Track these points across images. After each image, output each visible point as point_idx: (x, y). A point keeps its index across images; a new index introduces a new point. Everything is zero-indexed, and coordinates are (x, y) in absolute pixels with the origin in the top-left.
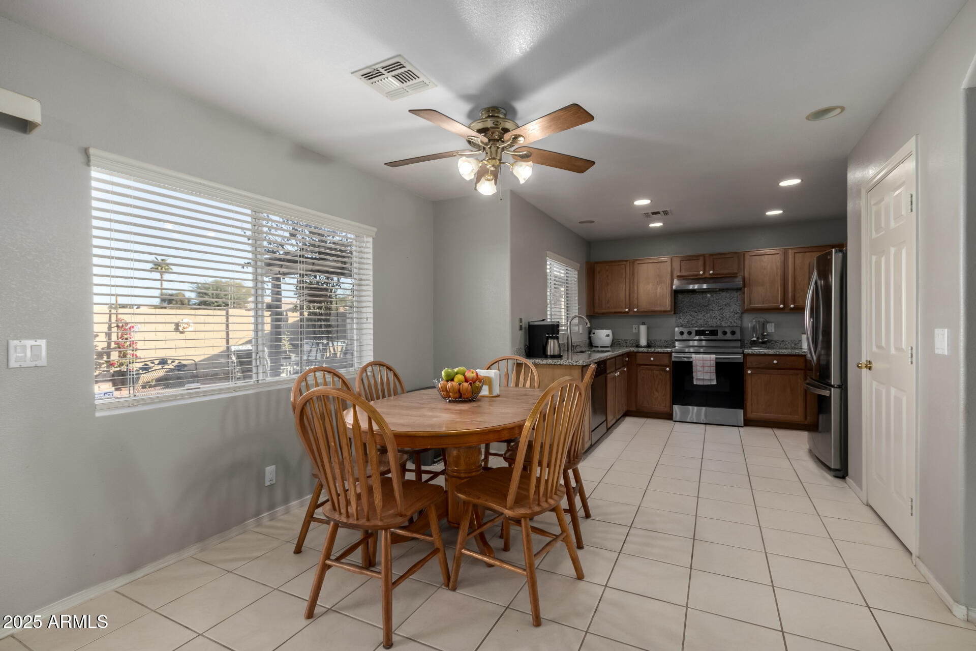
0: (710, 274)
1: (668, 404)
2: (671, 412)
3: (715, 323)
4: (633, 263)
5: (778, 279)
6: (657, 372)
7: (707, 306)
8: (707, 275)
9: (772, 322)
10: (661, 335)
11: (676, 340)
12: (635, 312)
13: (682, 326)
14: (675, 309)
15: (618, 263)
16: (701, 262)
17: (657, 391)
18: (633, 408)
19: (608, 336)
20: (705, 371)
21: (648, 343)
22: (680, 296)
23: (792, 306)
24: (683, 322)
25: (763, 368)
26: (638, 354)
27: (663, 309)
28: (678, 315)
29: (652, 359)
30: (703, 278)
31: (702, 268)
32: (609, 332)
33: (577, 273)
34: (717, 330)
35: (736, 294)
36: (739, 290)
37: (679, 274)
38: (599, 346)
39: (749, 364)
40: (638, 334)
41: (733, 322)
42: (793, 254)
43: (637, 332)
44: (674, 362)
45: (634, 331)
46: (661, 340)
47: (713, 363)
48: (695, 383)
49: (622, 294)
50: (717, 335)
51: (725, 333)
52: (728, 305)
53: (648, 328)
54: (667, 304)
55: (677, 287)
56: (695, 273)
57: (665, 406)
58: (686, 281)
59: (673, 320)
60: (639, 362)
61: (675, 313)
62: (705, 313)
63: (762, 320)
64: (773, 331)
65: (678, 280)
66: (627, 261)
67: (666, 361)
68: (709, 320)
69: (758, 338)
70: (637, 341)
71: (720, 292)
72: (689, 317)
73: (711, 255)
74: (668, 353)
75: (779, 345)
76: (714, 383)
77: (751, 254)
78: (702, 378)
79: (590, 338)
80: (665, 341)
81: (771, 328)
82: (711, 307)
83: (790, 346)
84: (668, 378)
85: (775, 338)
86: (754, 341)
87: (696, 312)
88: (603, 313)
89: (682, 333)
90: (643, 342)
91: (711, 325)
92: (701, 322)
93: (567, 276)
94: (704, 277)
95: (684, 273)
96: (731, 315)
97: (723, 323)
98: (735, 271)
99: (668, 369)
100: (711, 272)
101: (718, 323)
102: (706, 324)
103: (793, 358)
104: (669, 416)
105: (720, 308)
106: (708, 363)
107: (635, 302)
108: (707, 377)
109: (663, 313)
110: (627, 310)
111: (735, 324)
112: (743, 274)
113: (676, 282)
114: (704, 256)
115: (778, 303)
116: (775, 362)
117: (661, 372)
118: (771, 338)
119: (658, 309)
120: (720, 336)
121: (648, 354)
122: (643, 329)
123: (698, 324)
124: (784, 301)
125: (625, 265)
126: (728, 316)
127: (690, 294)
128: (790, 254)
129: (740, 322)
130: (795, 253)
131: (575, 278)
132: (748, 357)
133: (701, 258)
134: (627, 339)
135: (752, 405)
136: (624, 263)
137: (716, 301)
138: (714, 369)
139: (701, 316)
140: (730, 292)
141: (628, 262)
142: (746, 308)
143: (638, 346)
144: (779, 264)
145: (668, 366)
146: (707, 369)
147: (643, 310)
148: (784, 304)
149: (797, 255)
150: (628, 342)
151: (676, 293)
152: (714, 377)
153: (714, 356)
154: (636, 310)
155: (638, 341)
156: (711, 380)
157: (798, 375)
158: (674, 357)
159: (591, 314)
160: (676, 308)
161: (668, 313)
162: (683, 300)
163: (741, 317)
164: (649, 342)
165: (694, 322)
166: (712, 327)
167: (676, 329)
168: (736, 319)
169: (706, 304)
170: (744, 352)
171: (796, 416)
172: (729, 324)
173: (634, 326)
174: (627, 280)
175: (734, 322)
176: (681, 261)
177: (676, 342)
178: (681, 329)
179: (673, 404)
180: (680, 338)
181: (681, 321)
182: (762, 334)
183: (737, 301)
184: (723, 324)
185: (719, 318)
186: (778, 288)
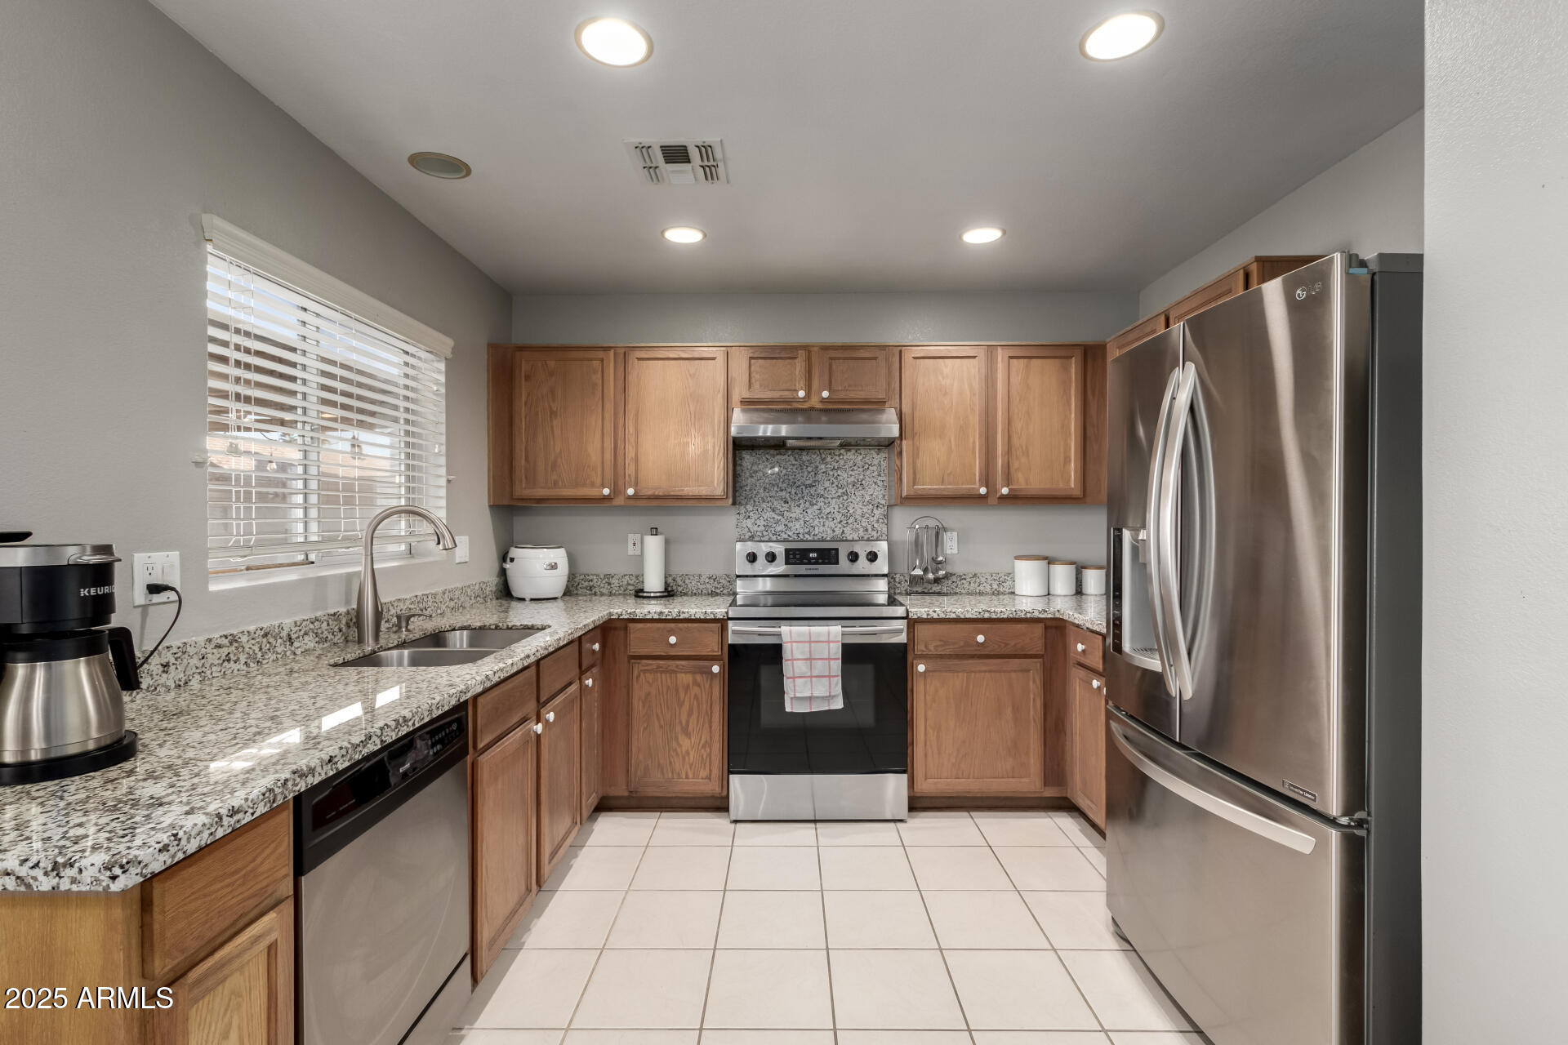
0: (823, 401)
1: (716, 772)
2: (725, 793)
3: (830, 532)
4: (624, 356)
5: (975, 420)
6: (685, 678)
7: (811, 486)
8: (814, 402)
9: (952, 530)
10: (700, 563)
11: (738, 576)
12: (630, 498)
13: (751, 538)
14: (735, 491)
15: (581, 354)
16: (799, 366)
17: (688, 735)
18: (620, 791)
19: (554, 567)
20: (814, 674)
21: (667, 585)
22: (748, 458)
23: (1005, 491)
24: (756, 528)
25: (950, 657)
26: (631, 625)
27: (704, 491)
28: (743, 510)
29: (673, 640)
30: (803, 410)
31: (802, 384)
32: (559, 556)
33: (442, 366)
34: (837, 550)
35: (877, 458)
36: (888, 444)
37: (746, 395)
38: (528, 597)
39: (920, 648)
40: (640, 559)
41: (869, 527)
42: (1006, 359)
43: (639, 553)
44: (732, 647)
45: (631, 550)
46: (700, 576)
47: (836, 651)
48: (788, 709)
49: (594, 447)
50: (837, 563)
51: (854, 557)
52: (858, 484)
53: (667, 542)
54: (715, 478)
55: (740, 428)
56: (787, 394)
57: (709, 778)
58: (766, 415)
59: (728, 522)
60: (636, 648)
61: (734, 503)
62: (808, 504)
63: (932, 523)
64: (955, 551)
65: (744, 411)
66: (607, 349)
67: (710, 644)
68: (816, 522)
69: (926, 570)
70: (637, 577)
71: (842, 451)
72: (769, 514)
73: (825, 348)
74: (715, 620)
75: (966, 585)
76: (838, 704)
77: (918, 352)
78: (808, 694)
79: (503, 573)
80: (710, 578)
81: (951, 545)
82: (820, 490)
83: (988, 590)
84: (717, 691)
85: (958, 568)
86: (915, 577)
87: (786, 502)
88: (540, 500)
89: (752, 558)
90: (654, 582)
91: (819, 536)
92: (797, 527)
93: (407, 376)
94: (805, 406)
95: (759, 394)
96: (865, 510)
97: (848, 530)
98: (881, 396)
99: (716, 669)
100: (825, 394)
101: (838, 532)
102: (809, 533)
103: (1019, 626)
104: (719, 805)
105: (841, 491)
106: (822, 651)
107: (630, 470)
108: (820, 690)
109: (701, 503)
110: (606, 491)
111: (874, 533)
112: (898, 405)
113: (739, 418)
114: (807, 348)
115: (974, 484)
116: (981, 638)
117: (698, 677)
118: (950, 569)
119: (689, 490)
120: (844, 565)
121: (659, 625)
122: (653, 546)
123: (791, 534)
124: (987, 480)
125: (602, 360)
126: (859, 512)
127: (772, 452)
128: (1000, 359)
129: (885, 530)
130: (1010, 357)
131: (437, 382)
132: (919, 628)
133: (802, 354)
134: (612, 572)
135: (926, 755)
136: (601, 354)
137: (831, 473)
138: (837, 666)
139: (798, 511)
140: (862, 452)
141: (612, 352)
142: (904, 494)
143: (639, 594)
144: (976, 384)
145: (713, 659)
146: (820, 667)
147: (650, 493)
148: (987, 487)
149: (1015, 361)
150: (615, 581)
151: (740, 446)
152: (838, 689)
153: (836, 629)
154: (631, 491)
155: (640, 577)
156: (830, 698)
157: (1028, 671)
158: (734, 632)
159: (506, 502)
160: (737, 490)
161: (719, 503)
162: (755, 468)
163: (886, 516)
164: (670, 580)
165: (780, 528)
166: (823, 540)
167: (739, 546)
168: (878, 521)
169: (808, 482)
170: (910, 615)
171: (1024, 780)
172: (861, 533)
173: (630, 536)
174: (609, 406)
175: (873, 528)
176: (751, 358)
177: (739, 582)
178: (750, 547)
179: (730, 772)
180: (748, 569)
181: (749, 523)
182: (934, 560)
183: (880, 475)
184: (850, 534)
185: (839, 517)
186: (974, 442)
